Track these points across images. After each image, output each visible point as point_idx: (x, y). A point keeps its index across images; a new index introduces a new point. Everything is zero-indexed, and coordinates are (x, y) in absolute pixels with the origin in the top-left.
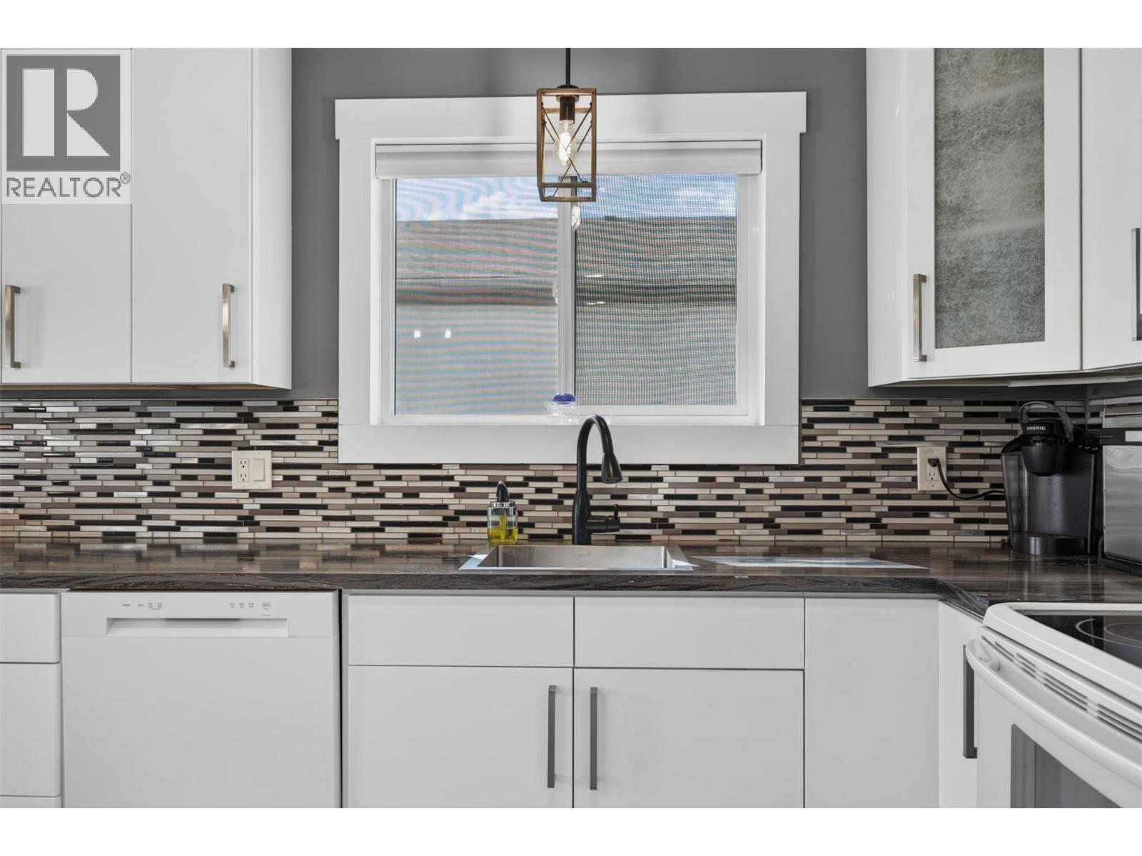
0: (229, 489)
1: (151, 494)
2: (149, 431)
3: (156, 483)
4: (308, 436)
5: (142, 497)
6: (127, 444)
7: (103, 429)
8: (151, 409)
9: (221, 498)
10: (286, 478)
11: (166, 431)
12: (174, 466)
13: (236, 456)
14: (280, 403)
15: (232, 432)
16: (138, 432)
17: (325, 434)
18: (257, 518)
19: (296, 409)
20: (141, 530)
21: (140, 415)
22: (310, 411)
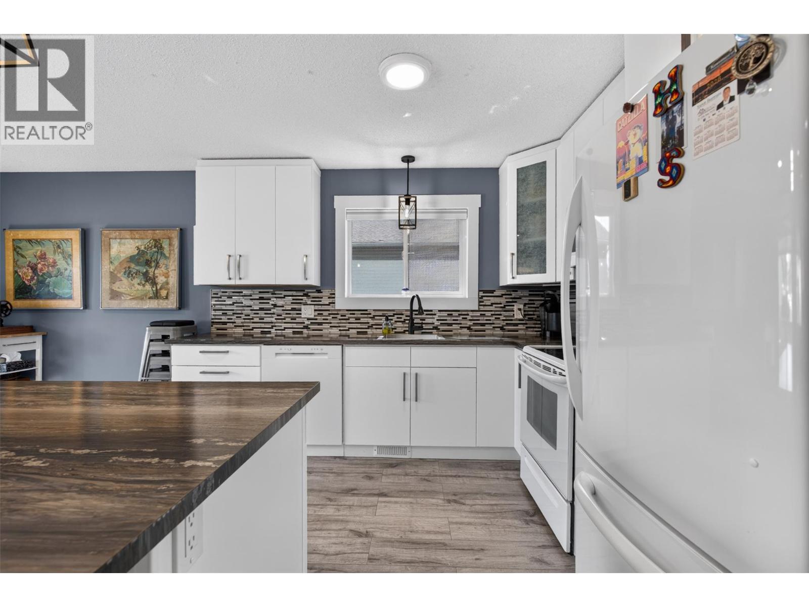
0: (300, 317)
1: (276, 319)
2: (275, 299)
3: (278, 315)
4: (325, 301)
5: (273, 320)
6: (269, 303)
7: (261, 298)
8: (276, 292)
9: (298, 320)
10: (318, 314)
11: (280, 299)
12: (283, 310)
13: (303, 307)
14: (317, 290)
15: (302, 300)
16: (272, 299)
17: (331, 300)
18: (309, 327)
19: (322, 292)
20: (273, 331)
21: (272, 294)
22: (326, 293)
